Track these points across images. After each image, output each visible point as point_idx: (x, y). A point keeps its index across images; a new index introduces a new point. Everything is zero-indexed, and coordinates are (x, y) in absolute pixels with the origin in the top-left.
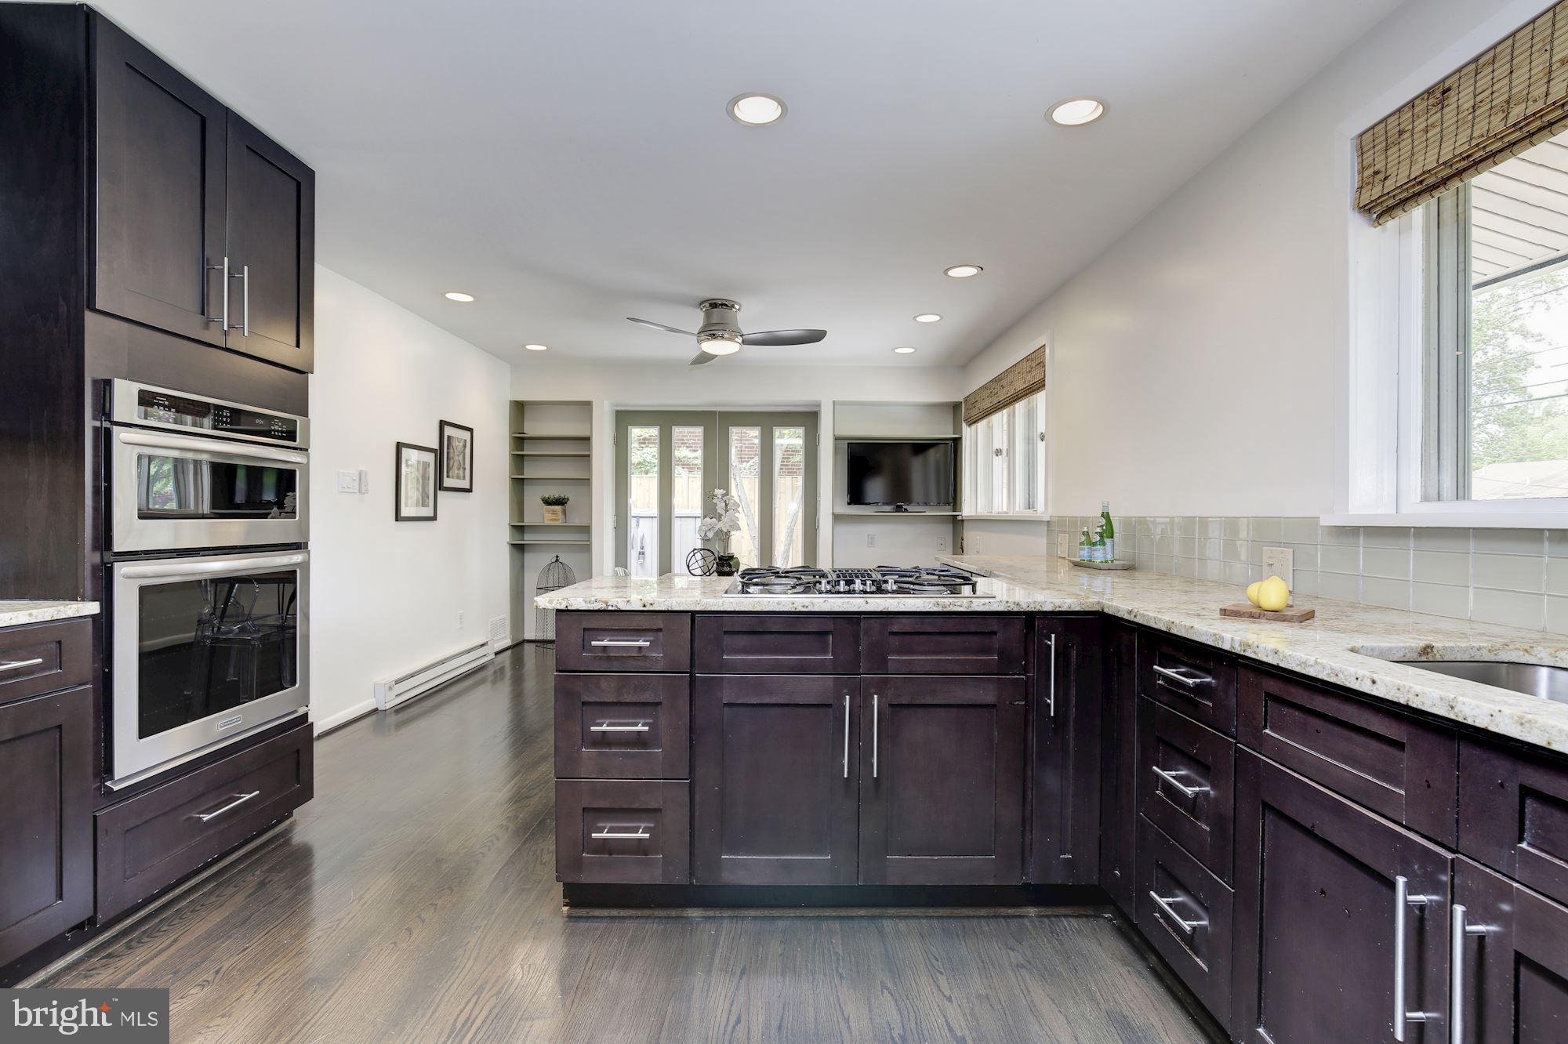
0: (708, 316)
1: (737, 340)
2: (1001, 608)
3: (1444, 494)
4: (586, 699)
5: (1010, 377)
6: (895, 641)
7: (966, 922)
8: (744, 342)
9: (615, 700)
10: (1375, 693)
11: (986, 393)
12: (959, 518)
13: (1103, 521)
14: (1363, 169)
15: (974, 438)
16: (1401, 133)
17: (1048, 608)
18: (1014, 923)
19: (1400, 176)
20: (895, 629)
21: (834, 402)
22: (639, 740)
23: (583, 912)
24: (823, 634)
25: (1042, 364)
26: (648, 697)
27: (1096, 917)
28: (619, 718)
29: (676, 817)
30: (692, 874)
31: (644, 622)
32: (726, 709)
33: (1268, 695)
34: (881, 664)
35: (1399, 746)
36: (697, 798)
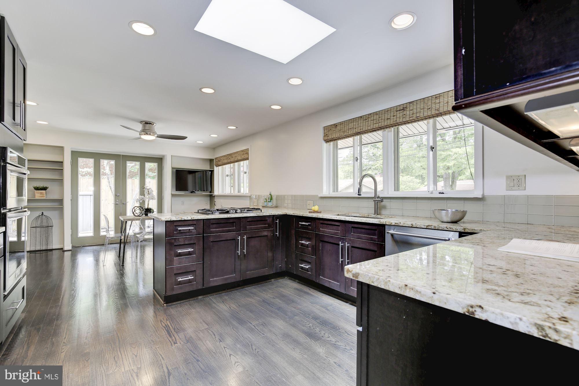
0: (144, 126)
1: (155, 136)
2: (269, 215)
3: (335, 191)
4: (175, 244)
5: (235, 155)
6: (248, 223)
7: (261, 284)
8: (157, 137)
9: (183, 244)
10: (337, 219)
11: (225, 158)
12: (213, 195)
13: (270, 196)
14: (324, 133)
15: (217, 171)
16: (330, 129)
17: (277, 214)
18: (270, 282)
19: (330, 137)
20: (248, 220)
21: (172, 155)
22: (189, 253)
23: (169, 304)
24: (233, 222)
25: (248, 153)
26: (192, 242)
27: (284, 278)
28: (184, 249)
29: (199, 272)
30: (203, 286)
31: (191, 223)
32: (211, 243)
33: (321, 223)
34: (245, 229)
35: (339, 226)
36: (204, 266)
